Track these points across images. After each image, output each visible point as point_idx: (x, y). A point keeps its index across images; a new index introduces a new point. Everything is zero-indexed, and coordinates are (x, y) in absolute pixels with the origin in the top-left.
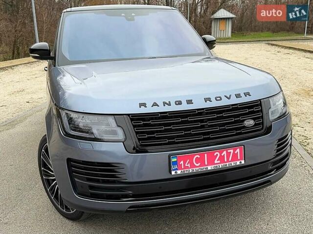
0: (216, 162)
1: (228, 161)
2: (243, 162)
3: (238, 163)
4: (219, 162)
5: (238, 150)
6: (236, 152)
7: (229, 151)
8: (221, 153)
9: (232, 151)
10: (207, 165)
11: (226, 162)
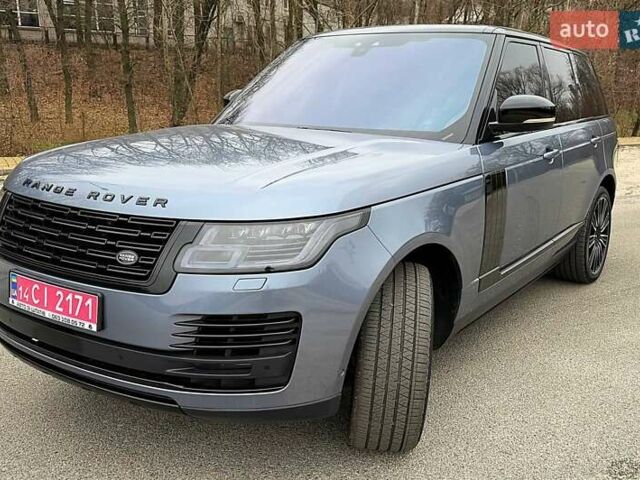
0: (58, 308)
1: (73, 315)
2: (94, 328)
3: (86, 327)
4: (61, 310)
5: (89, 302)
6: (86, 304)
7: (77, 297)
8: (66, 295)
9: (80, 298)
10: (46, 309)
11: (69, 316)
